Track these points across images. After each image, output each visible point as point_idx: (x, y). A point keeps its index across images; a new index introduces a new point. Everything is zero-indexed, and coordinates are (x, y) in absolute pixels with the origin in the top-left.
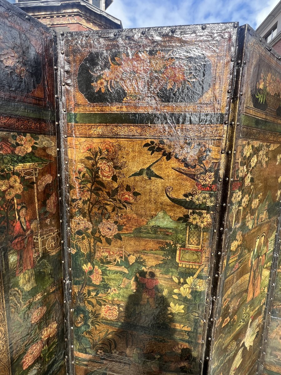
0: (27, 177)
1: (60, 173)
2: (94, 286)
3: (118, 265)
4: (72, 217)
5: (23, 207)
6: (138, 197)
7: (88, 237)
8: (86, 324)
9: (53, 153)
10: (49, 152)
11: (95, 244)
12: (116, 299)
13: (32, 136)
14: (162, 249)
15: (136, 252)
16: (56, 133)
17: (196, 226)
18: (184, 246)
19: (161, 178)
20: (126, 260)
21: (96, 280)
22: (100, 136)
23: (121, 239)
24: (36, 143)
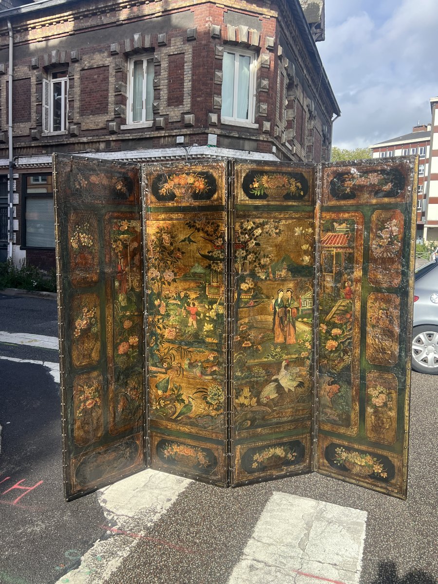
0: (125, 242)
1: (142, 242)
2: (162, 315)
3: (175, 299)
4: (149, 269)
5: (122, 258)
6: (184, 254)
7: (158, 281)
8: (156, 344)
9: (138, 230)
10: (136, 229)
11: (162, 286)
12: (174, 324)
13: (128, 221)
14: (198, 287)
15: (185, 290)
16: (140, 218)
17: (216, 271)
18: (210, 284)
19: (195, 242)
20: (179, 295)
21: (162, 311)
22: (163, 220)
23: (176, 282)
24: (129, 225)
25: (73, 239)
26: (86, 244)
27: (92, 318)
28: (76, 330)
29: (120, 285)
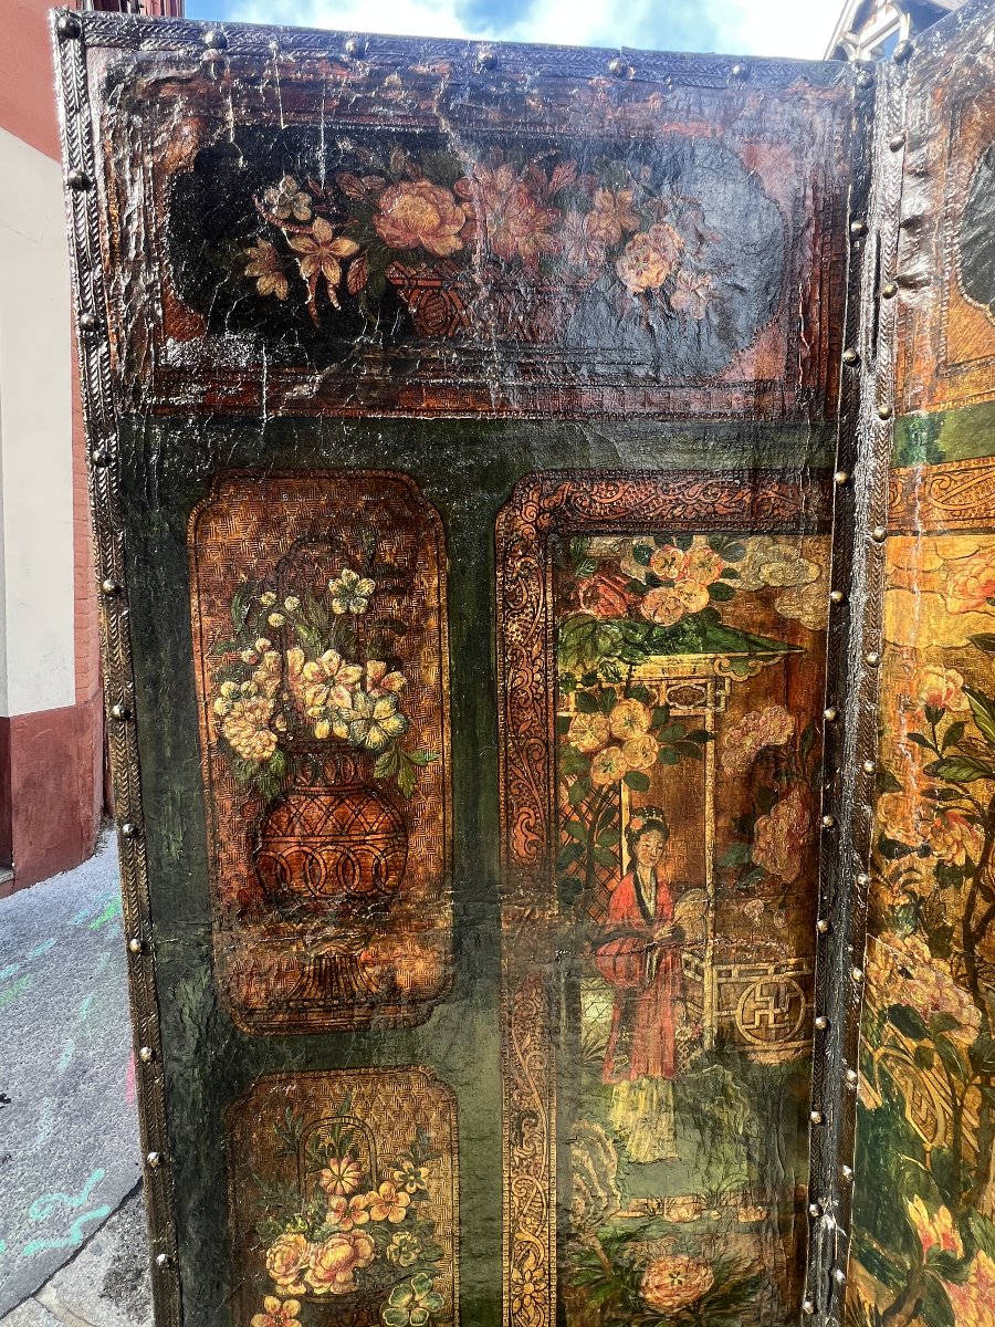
0: (679, 711)
1: (839, 703)
4: (875, 924)
5: (650, 825)
9: (808, 611)
10: (787, 608)
13: (715, 547)
24: (731, 574)
25: (236, 696)
26: (341, 730)
27: (392, 1228)
28: (270, 1302)
29: (626, 1014)
